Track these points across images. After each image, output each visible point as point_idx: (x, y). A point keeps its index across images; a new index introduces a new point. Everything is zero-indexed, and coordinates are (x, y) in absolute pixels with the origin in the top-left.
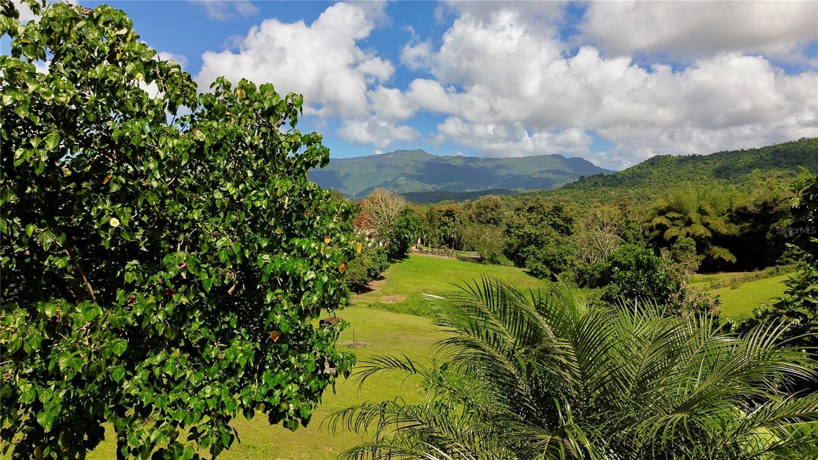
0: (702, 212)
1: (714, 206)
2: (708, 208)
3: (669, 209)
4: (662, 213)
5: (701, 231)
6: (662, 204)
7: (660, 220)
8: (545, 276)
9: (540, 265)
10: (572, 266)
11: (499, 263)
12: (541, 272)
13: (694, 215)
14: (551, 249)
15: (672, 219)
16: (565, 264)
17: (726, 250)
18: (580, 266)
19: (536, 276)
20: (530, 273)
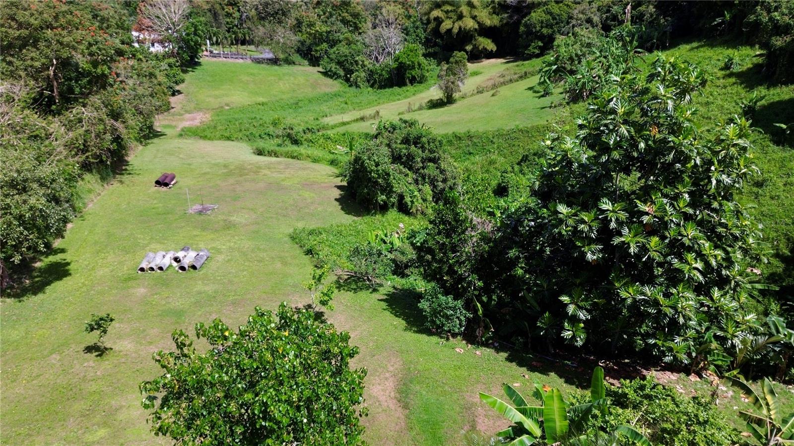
7: (436, 13)
8: (339, 77)
9: (333, 67)
10: (363, 66)
11: (294, 63)
12: (335, 74)
13: (465, 9)
14: (343, 49)
15: (447, 12)
16: (357, 65)
17: (489, 41)
18: (370, 66)
19: (331, 77)
20: (325, 74)
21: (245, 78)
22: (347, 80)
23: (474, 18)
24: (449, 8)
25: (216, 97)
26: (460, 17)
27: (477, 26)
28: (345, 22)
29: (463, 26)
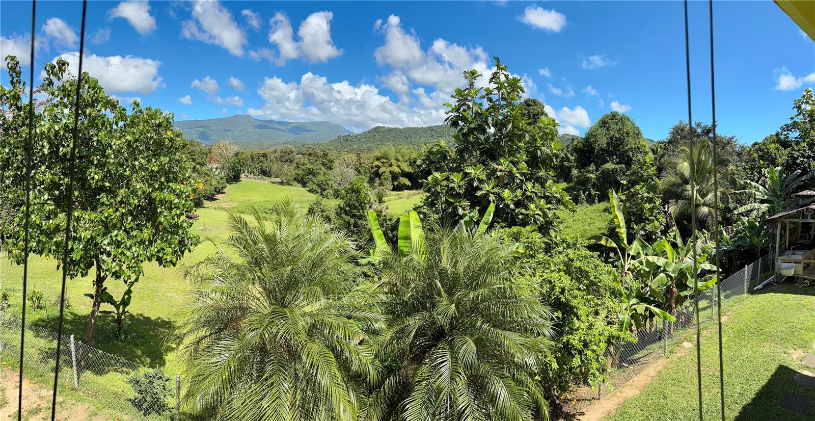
0: (398, 160)
1: (403, 157)
2: (400, 158)
3: (382, 157)
4: (378, 159)
5: (397, 170)
6: (378, 154)
7: (377, 163)
8: (317, 192)
9: (315, 187)
10: (332, 187)
11: (292, 185)
12: (315, 190)
13: (393, 161)
14: (321, 178)
15: (383, 163)
16: (328, 186)
17: (407, 180)
18: (336, 187)
19: (313, 192)
20: (309, 191)
21: (261, 189)
22: (322, 194)
23: (399, 167)
24: (385, 161)
25: (244, 196)
26: (391, 165)
27: (400, 171)
28: (324, 164)
29: (392, 170)
